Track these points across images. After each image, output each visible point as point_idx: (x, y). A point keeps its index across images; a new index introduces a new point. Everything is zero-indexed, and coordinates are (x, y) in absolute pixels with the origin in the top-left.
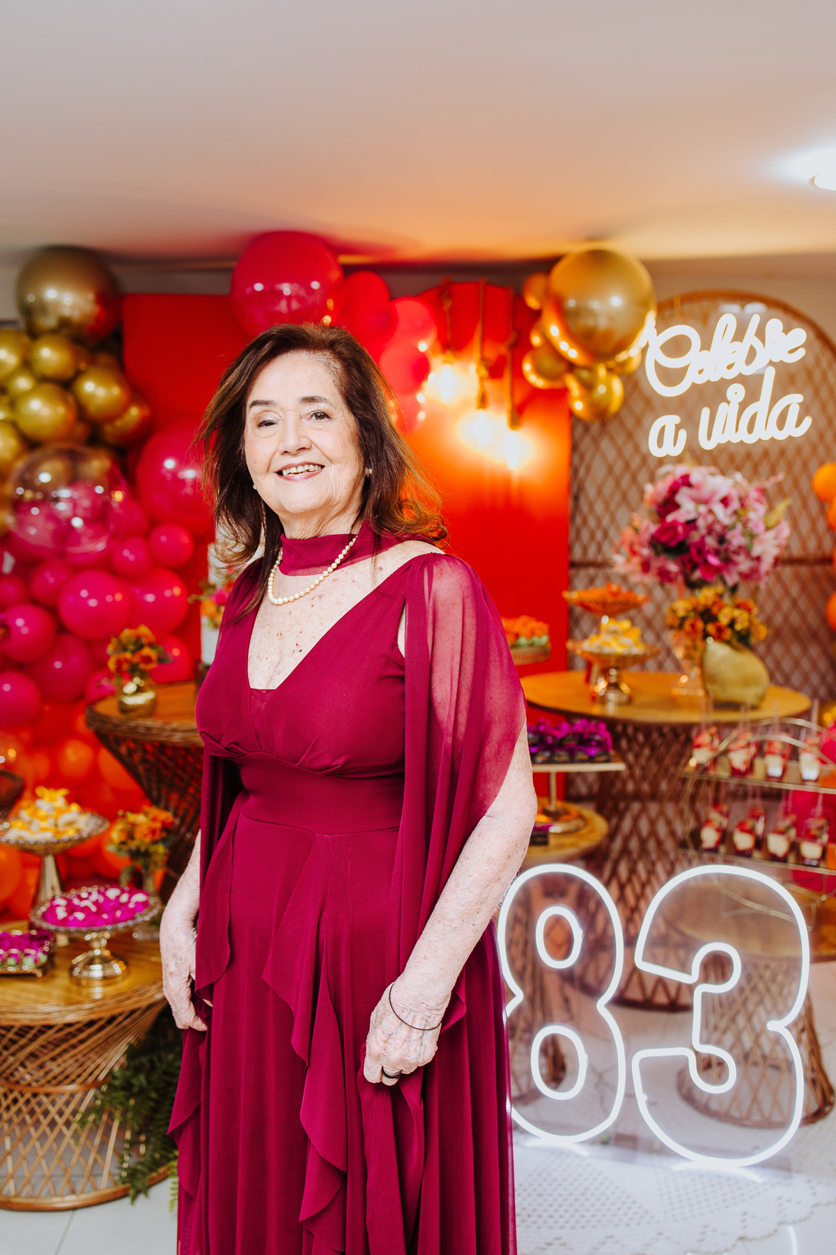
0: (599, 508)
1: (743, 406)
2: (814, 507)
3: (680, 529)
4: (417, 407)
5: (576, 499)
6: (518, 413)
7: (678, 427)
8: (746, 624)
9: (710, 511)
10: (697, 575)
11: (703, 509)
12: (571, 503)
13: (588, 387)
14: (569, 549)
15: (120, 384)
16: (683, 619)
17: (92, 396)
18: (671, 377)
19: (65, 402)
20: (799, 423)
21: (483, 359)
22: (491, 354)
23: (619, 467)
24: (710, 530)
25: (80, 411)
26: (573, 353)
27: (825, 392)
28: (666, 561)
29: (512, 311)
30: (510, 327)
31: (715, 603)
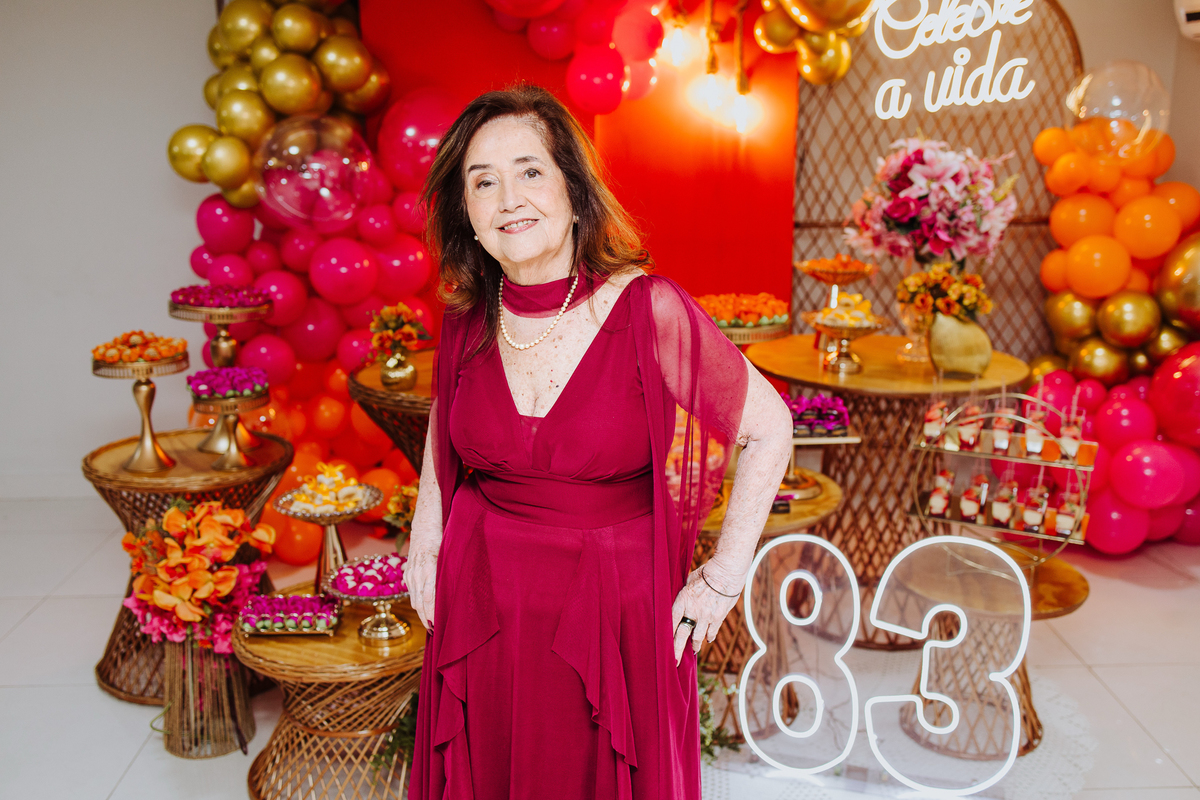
0: (823, 169)
1: (969, 69)
2: (1032, 168)
3: (912, 205)
4: (649, 72)
5: (802, 161)
6: (748, 77)
7: (904, 91)
8: (974, 299)
9: (942, 188)
10: (927, 248)
11: (935, 186)
12: (797, 165)
13: (817, 52)
14: (793, 211)
15: (362, 54)
16: (914, 294)
17: (334, 66)
18: (897, 39)
19: (309, 73)
20: (1022, 87)
21: (713, 22)
22: (721, 17)
23: (844, 131)
24: (941, 207)
25: (323, 80)
26: (804, 19)
27: (1049, 56)
28: (897, 237)
31: (946, 278)
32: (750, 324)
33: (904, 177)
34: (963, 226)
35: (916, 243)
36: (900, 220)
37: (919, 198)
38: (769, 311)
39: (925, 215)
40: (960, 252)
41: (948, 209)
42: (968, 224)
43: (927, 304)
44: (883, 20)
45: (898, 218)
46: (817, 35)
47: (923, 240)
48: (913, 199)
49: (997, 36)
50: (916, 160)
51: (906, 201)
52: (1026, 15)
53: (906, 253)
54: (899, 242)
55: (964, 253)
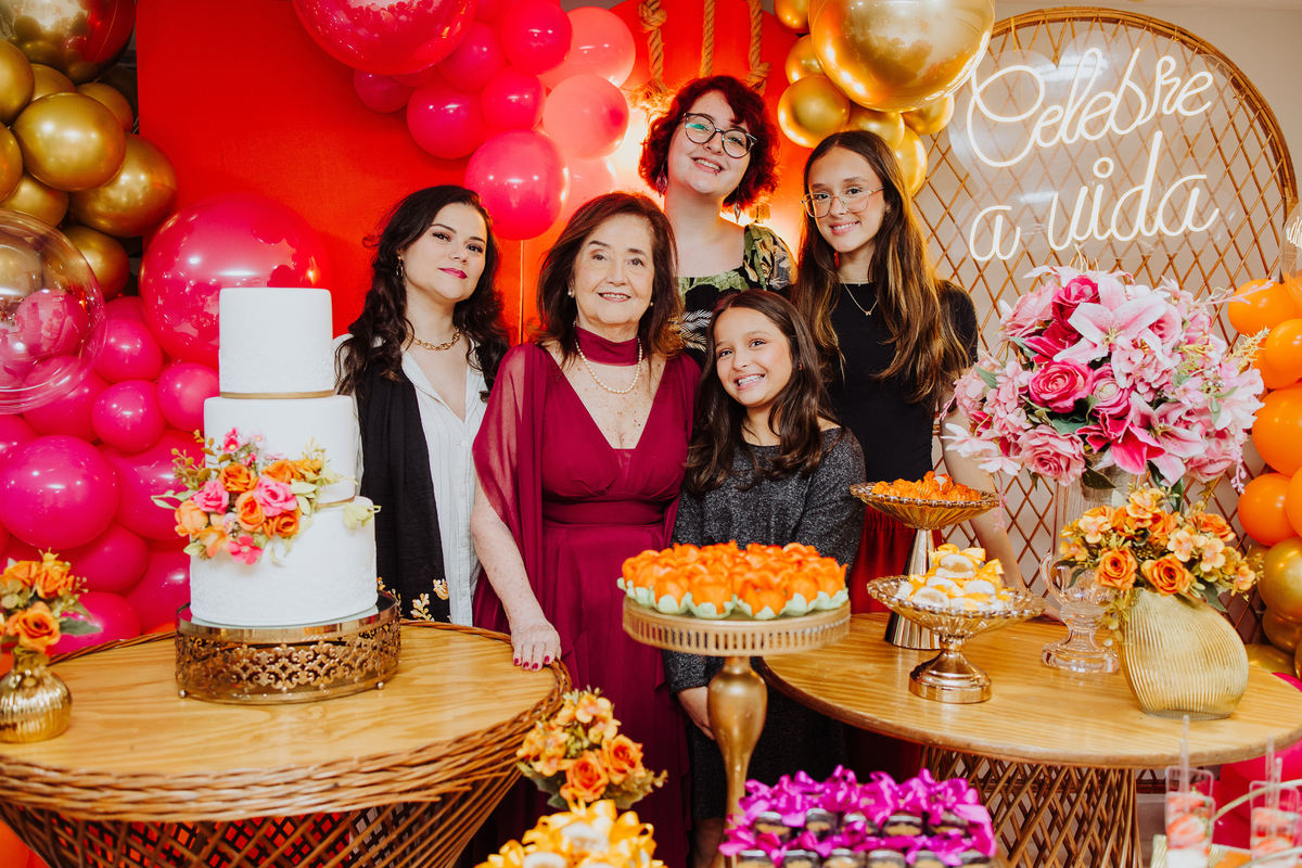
1: (1115, 187)
8: (1220, 562)
9: (1137, 344)
11: (1121, 341)
15: (101, 125)
16: (1097, 548)
20: (1200, 217)
24: (1137, 380)
27: (1240, 170)
28: (1051, 436)
29: (757, 35)
30: (753, 57)
31: (1156, 519)
32: (768, 612)
33: (1058, 329)
34: (1180, 418)
35: (1087, 448)
36: (1056, 404)
37: (1094, 365)
38: (806, 585)
39: (1105, 396)
40: (1172, 468)
41: (1149, 384)
42: (1189, 413)
43: (1125, 569)
44: (976, 108)
45: (1053, 401)
46: (878, 116)
47: (1103, 444)
48: (1080, 367)
49: (1158, 136)
50: (1081, 295)
51: (1068, 372)
52: (1203, 104)
53: (1068, 468)
54: (1055, 446)
55: (1182, 470)
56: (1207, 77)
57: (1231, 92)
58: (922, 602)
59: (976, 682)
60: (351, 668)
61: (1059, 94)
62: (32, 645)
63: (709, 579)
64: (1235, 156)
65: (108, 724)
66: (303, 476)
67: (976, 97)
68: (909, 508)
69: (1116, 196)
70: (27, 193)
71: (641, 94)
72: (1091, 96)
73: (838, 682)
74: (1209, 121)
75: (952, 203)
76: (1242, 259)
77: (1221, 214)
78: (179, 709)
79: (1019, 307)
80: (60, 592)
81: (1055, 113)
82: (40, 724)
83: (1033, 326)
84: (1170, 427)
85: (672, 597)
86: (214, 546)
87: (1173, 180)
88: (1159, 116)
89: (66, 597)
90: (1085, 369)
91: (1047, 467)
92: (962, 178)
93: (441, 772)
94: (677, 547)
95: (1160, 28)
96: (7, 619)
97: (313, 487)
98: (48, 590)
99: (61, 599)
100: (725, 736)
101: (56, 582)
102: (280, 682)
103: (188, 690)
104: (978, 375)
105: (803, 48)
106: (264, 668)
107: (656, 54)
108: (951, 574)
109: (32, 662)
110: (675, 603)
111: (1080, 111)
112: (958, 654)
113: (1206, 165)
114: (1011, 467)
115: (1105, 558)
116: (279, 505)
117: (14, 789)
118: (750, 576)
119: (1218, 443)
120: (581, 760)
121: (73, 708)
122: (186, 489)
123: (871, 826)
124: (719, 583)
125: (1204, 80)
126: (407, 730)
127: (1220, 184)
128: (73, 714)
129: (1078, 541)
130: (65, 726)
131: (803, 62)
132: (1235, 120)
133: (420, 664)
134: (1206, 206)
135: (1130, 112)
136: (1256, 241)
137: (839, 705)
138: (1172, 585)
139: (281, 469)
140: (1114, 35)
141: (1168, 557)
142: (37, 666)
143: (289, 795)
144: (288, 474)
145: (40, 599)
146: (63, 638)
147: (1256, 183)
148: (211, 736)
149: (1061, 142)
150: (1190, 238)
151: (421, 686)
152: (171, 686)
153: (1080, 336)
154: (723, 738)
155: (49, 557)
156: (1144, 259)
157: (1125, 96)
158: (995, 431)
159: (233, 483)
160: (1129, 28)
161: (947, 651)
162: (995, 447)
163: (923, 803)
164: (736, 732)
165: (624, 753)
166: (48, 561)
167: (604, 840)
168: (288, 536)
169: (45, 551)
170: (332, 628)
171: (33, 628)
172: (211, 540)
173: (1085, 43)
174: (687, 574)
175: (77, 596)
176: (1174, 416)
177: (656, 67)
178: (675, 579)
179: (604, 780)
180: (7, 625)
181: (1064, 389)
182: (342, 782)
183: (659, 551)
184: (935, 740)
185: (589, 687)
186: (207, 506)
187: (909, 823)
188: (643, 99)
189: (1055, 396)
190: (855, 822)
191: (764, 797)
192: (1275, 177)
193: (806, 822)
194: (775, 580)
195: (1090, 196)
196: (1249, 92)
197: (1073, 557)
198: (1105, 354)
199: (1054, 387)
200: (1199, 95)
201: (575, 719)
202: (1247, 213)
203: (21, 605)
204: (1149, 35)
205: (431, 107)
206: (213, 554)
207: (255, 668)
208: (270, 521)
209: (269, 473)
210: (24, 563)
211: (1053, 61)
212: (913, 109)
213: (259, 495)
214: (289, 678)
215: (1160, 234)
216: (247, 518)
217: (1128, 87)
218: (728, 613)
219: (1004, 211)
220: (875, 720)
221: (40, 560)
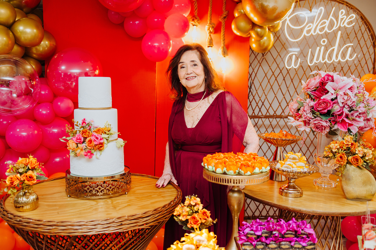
6: (227, 49)
8: (371, 156)
13: (260, 36)
15: (37, 27)
18: (294, 34)
20: (351, 56)
22: (215, 22)
24: (345, 104)
25: (16, 39)
27: (362, 42)
28: (320, 120)
29: (225, 3)
30: (224, 9)
31: (352, 144)
32: (249, 173)
33: (321, 89)
34: (357, 115)
35: (331, 124)
36: (322, 111)
37: (332, 100)
38: (259, 165)
39: (336, 108)
40: (355, 130)
41: (348, 105)
42: (360, 114)
43: (344, 159)
44: (288, 24)
45: (321, 110)
46: (261, 27)
47: (335, 123)
48: (329, 100)
49: (340, 33)
50: (328, 79)
51: (325, 102)
52: (352, 24)
53: (325, 129)
54: (322, 123)
55: (357, 130)
56: (354, 16)
57: (360, 20)
58: (285, 169)
59: (299, 192)
60: (119, 189)
61: (311, 20)
62: (28, 183)
63: (230, 163)
64: (361, 38)
65: (48, 206)
66: (105, 133)
67: (288, 22)
68: (276, 141)
69: (327, 50)
70: (16, 48)
71: (191, 19)
72: (320, 21)
73: (258, 192)
74: (354, 28)
75: (280, 52)
76: (362, 68)
77: (357, 55)
78: (68, 201)
79: (309, 83)
80: (36, 167)
81: (310, 26)
82: (30, 206)
83: (313, 88)
84: (354, 117)
85: (220, 169)
86: (79, 153)
87: (343, 46)
88: (340, 27)
89: (37, 169)
90: (330, 101)
91: (319, 129)
92: (283, 44)
93: (150, 219)
94: (217, 153)
95: (340, 1)
96: (21, 176)
97: (108, 136)
98: (32, 167)
99: (36, 169)
100: (233, 208)
101: (35, 164)
102: (98, 193)
103: (70, 195)
104: (296, 102)
105: (239, 7)
106: (94, 189)
107: (196, 8)
108: (292, 161)
109: (28, 188)
110: (221, 170)
111: (317, 25)
112: (293, 183)
113: (353, 41)
114: (308, 129)
115: (338, 156)
116: (99, 141)
117: (25, 226)
118: (242, 162)
119: (367, 122)
120: (193, 215)
121: (39, 201)
122: (70, 136)
123: (280, 235)
124: (234, 165)
125: (352, 17)
126: (138, 207)
127: (356, 46)
128: (39, 203)
129: (330, 151)
130: (37, 207)
131: (239, 11)
132: (361, 28)
133: (136, 187)
134: (353, 53)
135: (332, 26)
136: (366, 63)
137: (261, 199)
138: (358, 163)
139: (99, 130)
140: (327, 3)
141: (356, 155)
142: (30, 189)
143: (108, 227)
144: (101, 132)
145: (30, 170)
146: (37, 181)
147: (367, 46)
148: (81, 209)
149: (312, 34)
150: (348, 62)
151: (138, 193)
152: (64, 194)
153: (328, 92)
154: (232, 209)
155: (31, 157)
156: (334, 68)
157: (330, 22)
158: (303, 119)
159: (85, 135)
160: (332, 1)
161: (290, 182)
162: (302, 123)
163: (295, 228)
164: (236, 207)
165: (205, 214)
166: (31, 158)
167: (206, 240)
168: (101, 150)
169: (30, 155)
170: (112, 177)
171: (29, 178)
172: (78, 151)
173: (319, 5)
174: (224, 162)
175: (41, 168)
176: (356, 114)
177: (196, 12)
178: (221, 163)
179: (200, 222)
180: (21, 177)
181: (324, 107)
182: (123, 223)
183: (212, 155)
184: (290, 209)
185: (194, 195)
186: (77, 141)
187: (291, 234)
188: (192, 21)
189: (322, 109)
190: (276, 233)
191: (248, 227)
192: (372, 45)
193: (262, 234)
194: (250, 163)
195: (320, 50)
196: (365, 20)
197: (328, 155)
198: (335, 97)
199: (321, 106)
200: (351, 21)
201: (190, 204)
202: (364, 55)
203: (24, 171)
204: (337, 3)
205: (131, 22)
206: (79, 155)
207: (91, 189)
208: (96, 146)
209: (95, 132)
210: (23, 159)
211: (310, 11)
212: (270, 26)
213: (93, 138)
214: (101, 192)
215: (339, 61)
216: (89, 145)
217: (331, 19)
218: (237, 173)
219: (295, 54)
220: (272, 203)
221: (28, 157)
